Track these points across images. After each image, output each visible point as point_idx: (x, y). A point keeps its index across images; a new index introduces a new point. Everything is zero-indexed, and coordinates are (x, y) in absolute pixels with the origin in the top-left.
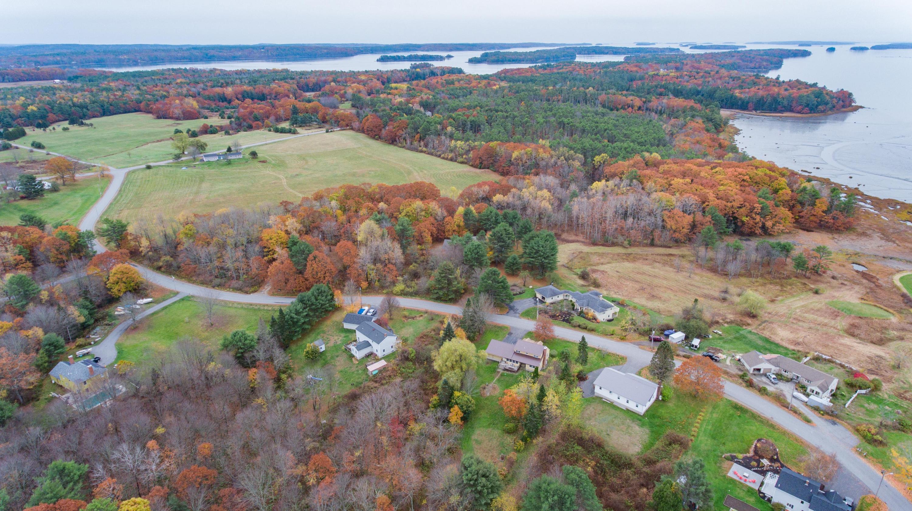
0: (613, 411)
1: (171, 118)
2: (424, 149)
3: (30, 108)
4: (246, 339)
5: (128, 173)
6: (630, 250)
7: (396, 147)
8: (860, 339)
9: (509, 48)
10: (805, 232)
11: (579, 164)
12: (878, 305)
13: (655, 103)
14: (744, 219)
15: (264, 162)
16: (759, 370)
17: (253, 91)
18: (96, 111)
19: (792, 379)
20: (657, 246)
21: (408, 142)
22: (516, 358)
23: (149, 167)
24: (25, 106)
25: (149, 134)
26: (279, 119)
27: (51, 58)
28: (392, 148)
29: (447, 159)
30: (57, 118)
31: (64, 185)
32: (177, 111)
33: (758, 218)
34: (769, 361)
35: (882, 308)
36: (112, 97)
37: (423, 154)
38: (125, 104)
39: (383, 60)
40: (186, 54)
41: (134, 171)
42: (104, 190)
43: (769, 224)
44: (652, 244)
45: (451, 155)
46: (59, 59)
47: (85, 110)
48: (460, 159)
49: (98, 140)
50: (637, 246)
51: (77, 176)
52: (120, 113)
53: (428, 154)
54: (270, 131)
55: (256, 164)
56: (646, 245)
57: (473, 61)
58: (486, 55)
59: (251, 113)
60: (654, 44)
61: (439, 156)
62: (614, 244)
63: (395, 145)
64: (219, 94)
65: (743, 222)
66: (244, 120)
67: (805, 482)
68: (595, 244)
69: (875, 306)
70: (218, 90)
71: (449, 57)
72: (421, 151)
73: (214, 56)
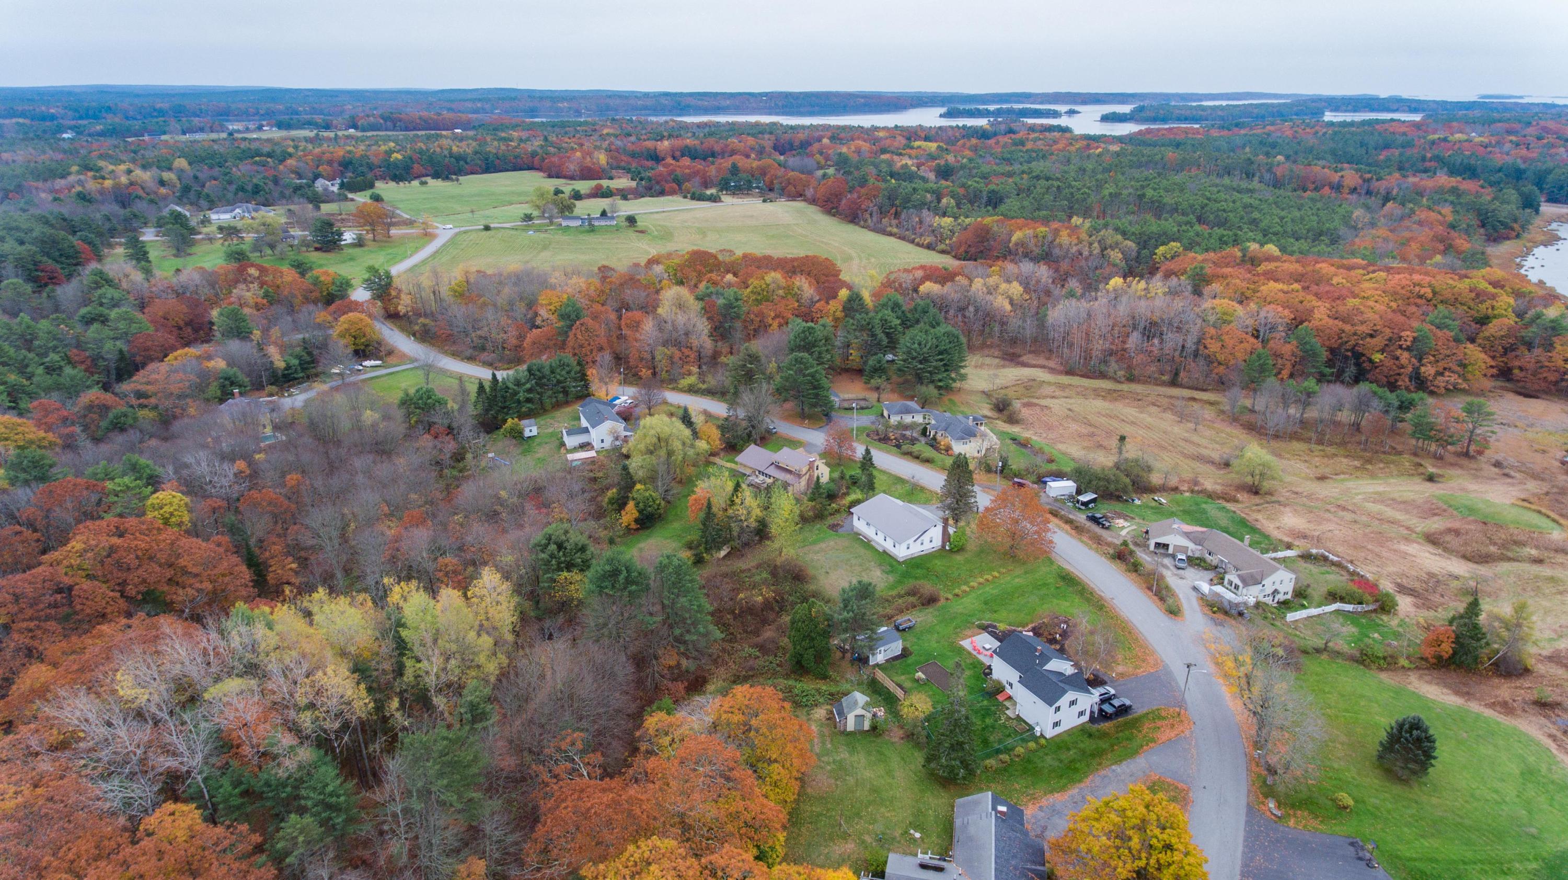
0: (862, 551)
1: (565, 177)
2: (895, 230)
3: (395, 155)
4: (429, 398)
5: (456, 234)
6: (1125, 387)
7: (857, 227)
8: (1446, 549)
9: (1201, 100)
10: (1521, 398)
11: (1120, 255)
12: (1544, 510)
13: (1392, 181)
14: (1377, 357)
15: (642, 232)
16: (1166, 546)
17: (698, 147)
18: (476, 165)
19: (1216, 567)
20: (1181, 386)
21: (875, 219)
22: (772, 471)
23: (487, 228)
24: (389, 153)
25: (520, 194)
26: (706, 184)
27: (469, 105)
28: (851, 227)
29: (922, 246)
30: (424, 171)
31: (374, 240)
32: (572, 167)
33: (1405, 356)
34: (1187, 535)
35: (1548, 517)
36: (503, 148)
37: (892, 239)
38: (516, 157)
39: (948, 115)
40: (649, 103)
41: (465, 232)
42: (417, 250)
43: (1428, 370)
44: (1174, 383)
45: (928, 240)
46: (479, 105)
47: (462, 163)
48: (942, 247)
49: (453, 197)
50: (1145, 383)
51: (394, 231)
52: (507, 170)
53: (899, 238)
54: (685, 197)
55: (631, 233)
56: (1163, 384)
57: (1105, 118)
58: (1141, 109)
59: (671, 173)
60: (1521, 97)
61: (912, 242)
62: (1103, 376)
63: (857, 224)
64: (648, 150)
65: (1371, 361)
66: (658, 183)
67: (1036, 650)
68: (1070, 372)
69: (1539, 512)
70: (650, 144)
71: (1071, 112)
72: (891, 234)
73: (688, 106)
